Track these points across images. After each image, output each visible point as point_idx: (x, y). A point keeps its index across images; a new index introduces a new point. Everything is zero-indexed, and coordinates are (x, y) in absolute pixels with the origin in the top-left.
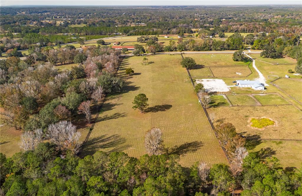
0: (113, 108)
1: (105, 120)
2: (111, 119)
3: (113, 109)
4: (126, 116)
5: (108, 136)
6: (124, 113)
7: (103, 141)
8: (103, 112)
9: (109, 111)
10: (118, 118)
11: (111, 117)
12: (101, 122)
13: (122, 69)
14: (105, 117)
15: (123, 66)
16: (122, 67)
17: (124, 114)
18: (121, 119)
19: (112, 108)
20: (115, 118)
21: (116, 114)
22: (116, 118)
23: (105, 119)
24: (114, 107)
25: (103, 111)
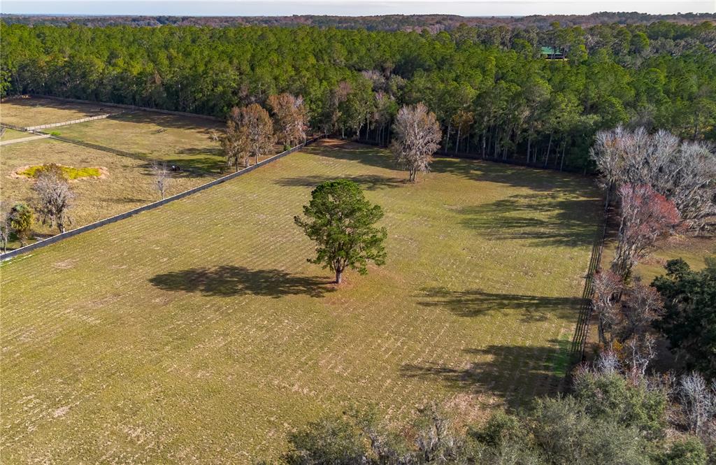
0: (480, 358)
1: (533, 298)
2: (505, 297)
3: (486, 352)
4: (423, 289)
5: (521, 241)
6: (427, 304)
7: (539, 236)
8: (548, 345)
9: (508, 342)
10: (468, 293)
11: (502, 306)
12: (556, 295)
14: (537, 315)
17: (429, 299)
18: (456, 285)
19: (489, 358)
20: (481, 294)
21: (477, 313)
22: (476, 293)
23: (537, 306)
24: (477, 365)
25: (551, 351)
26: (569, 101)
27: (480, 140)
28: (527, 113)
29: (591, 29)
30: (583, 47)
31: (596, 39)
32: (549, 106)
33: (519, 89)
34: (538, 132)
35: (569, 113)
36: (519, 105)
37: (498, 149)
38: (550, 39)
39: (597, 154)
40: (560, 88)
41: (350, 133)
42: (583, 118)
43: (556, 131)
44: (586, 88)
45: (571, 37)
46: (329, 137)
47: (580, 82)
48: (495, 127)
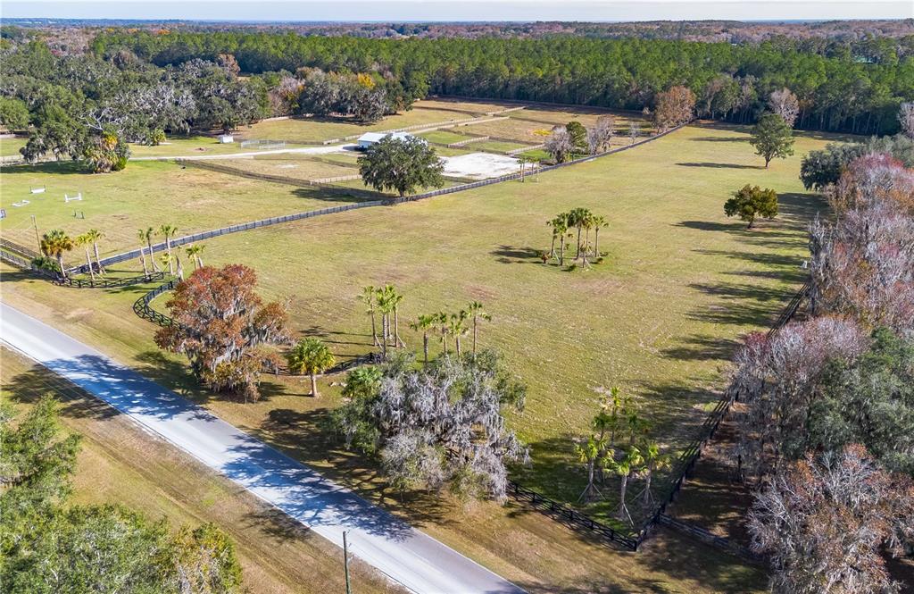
13: (787, 268)
15: (773, 284)
16: (786, 277)
26: (884, 89)
27: (819, 117)
28: (853, 98)
29: (902, 39)
30: (894, 55)
31: (905, 48)
32: (870, 93)
33: (849, 81)
34: (861, 111)
35: (883, 96)
36: (849, 93)
37: (831, 124)
38: (864, 48)
39: (901, 117)
40: (878, 81)
41: (719, 115)
42: (893, 99)
43: (874, 108)
44: (896, 81)
45: (883, 47)
46: (702, 119)
47: (891, 78)
48: (830, 108)
